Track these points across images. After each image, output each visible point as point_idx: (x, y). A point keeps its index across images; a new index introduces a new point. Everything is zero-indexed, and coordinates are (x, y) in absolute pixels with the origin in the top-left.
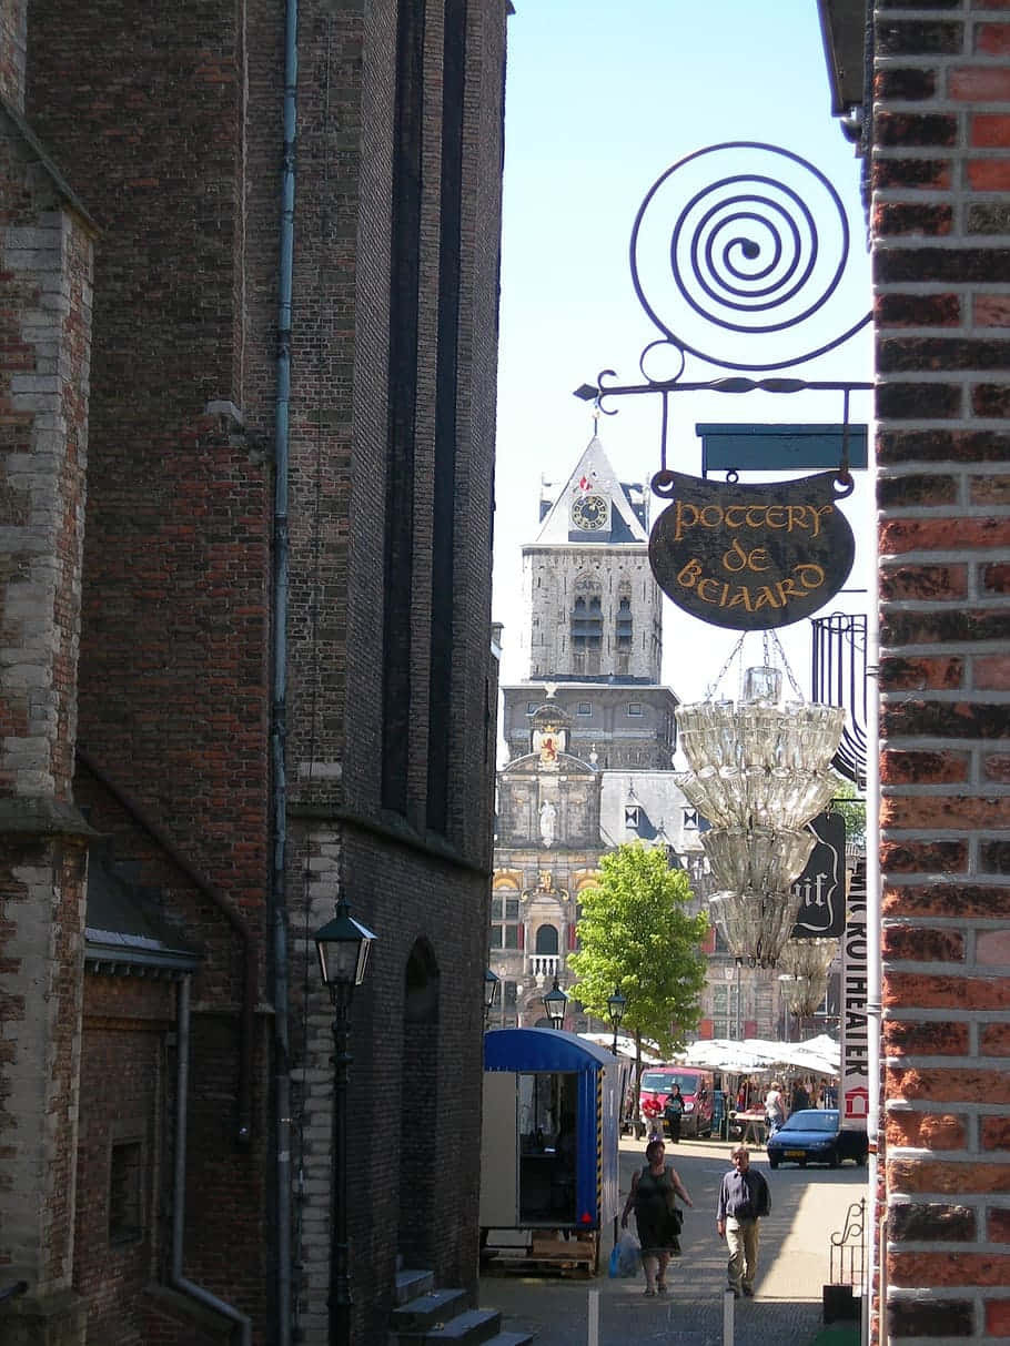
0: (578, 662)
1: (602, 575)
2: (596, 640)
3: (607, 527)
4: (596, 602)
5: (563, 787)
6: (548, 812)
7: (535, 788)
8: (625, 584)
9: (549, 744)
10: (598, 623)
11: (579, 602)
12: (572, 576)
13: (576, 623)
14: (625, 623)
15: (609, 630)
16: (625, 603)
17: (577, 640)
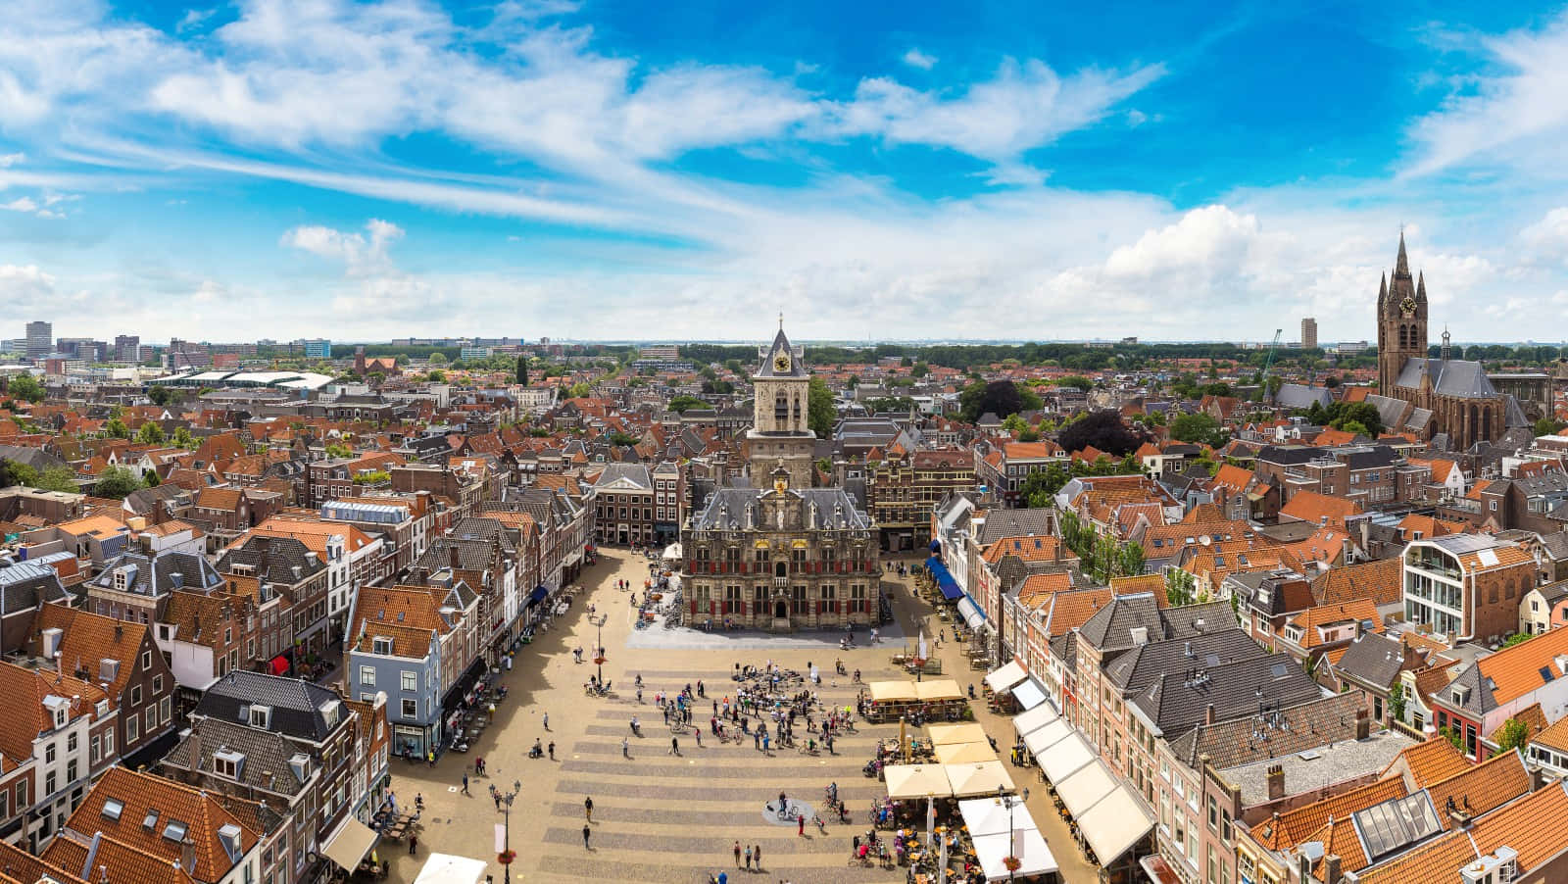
0: (778, 425)
1: (787, 390)
2: (785, 417)
3: (789, 370)
4: (785, 401)
5: (787, 505)
6: (781, 514)
7: (775, 505)
8: (797, 394)
9: (780, 486)
10: (786, 410)
11: (778, 401)
12: (775, 391)
13: (777, 410)
14: (797, 410)
15: (791, 412)
16: (797, 401)
17: (777, 417)
